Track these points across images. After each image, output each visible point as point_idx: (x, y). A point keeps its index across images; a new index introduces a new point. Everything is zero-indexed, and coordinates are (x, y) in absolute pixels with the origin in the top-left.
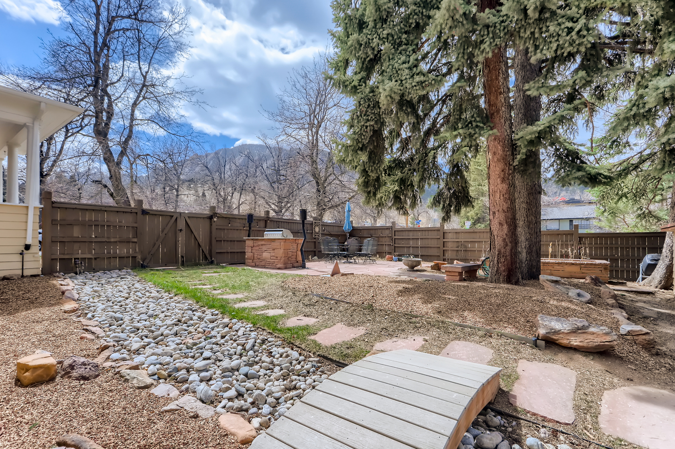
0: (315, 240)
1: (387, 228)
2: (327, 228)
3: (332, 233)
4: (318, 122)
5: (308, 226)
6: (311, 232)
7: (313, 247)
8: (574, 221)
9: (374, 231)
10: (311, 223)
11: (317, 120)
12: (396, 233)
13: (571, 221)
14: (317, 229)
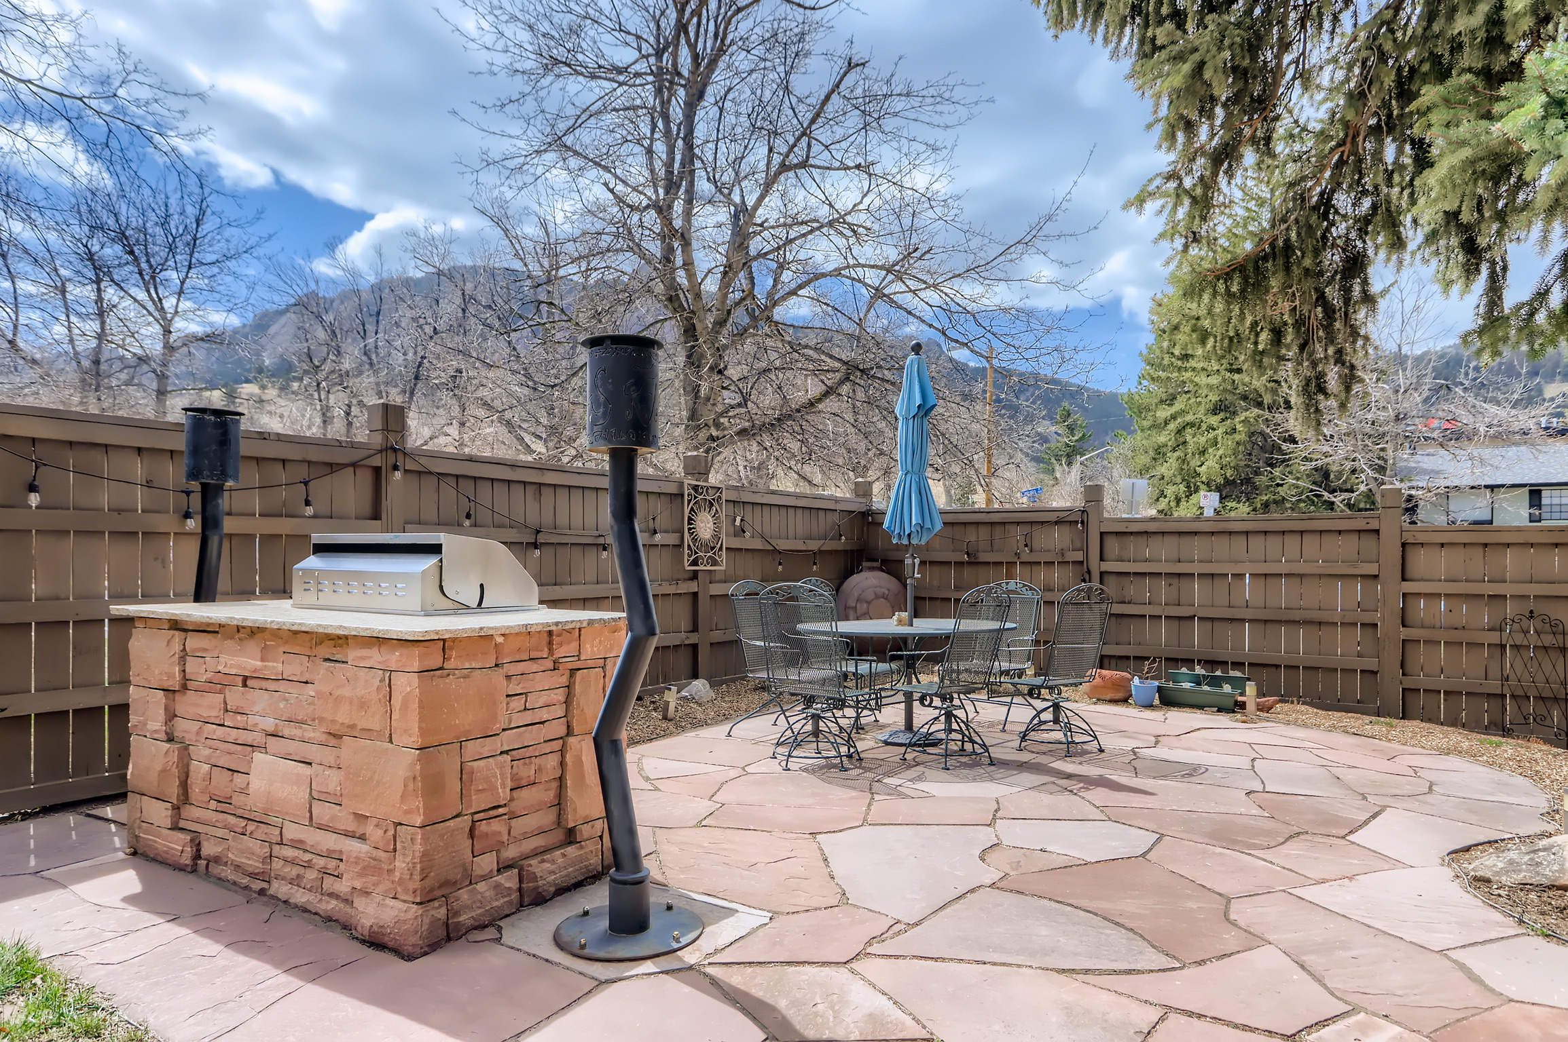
0: (693, 587)
1: (1063, 520)
2: (757, 520)
3: (783, 545)
4: (696, 58)
5: (658, 506)
6: (672, 539)
7: (685, 624)
8: (1544, 494)
9: (984, 532)
10: (672, 489)
11: (692, 47)
12: (1111, 543)
13: (1535, 493)
14: (705, 526)
